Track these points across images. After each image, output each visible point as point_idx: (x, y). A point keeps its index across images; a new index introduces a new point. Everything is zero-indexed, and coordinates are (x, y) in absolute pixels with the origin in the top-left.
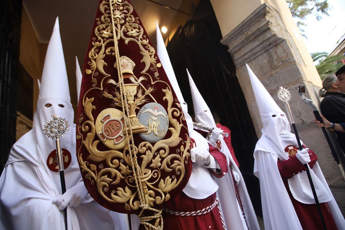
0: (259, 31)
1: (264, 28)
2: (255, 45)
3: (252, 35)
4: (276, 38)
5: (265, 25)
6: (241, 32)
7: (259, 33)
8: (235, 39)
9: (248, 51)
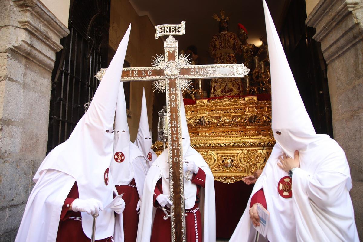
0: (340, 15)
1: (344, 11)
2: (339, 35)
3: (333, 19)
4: (359, 29)
5: (343, 8)
6: (324, 12)
7: (340, 18)
8: (321, 20)
9: (332, 42)
